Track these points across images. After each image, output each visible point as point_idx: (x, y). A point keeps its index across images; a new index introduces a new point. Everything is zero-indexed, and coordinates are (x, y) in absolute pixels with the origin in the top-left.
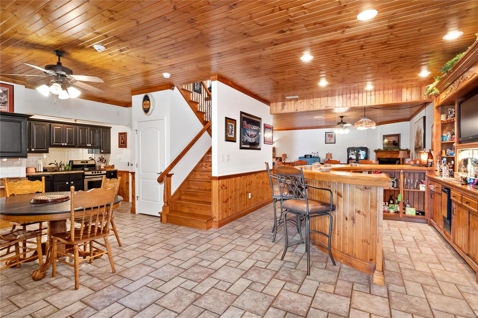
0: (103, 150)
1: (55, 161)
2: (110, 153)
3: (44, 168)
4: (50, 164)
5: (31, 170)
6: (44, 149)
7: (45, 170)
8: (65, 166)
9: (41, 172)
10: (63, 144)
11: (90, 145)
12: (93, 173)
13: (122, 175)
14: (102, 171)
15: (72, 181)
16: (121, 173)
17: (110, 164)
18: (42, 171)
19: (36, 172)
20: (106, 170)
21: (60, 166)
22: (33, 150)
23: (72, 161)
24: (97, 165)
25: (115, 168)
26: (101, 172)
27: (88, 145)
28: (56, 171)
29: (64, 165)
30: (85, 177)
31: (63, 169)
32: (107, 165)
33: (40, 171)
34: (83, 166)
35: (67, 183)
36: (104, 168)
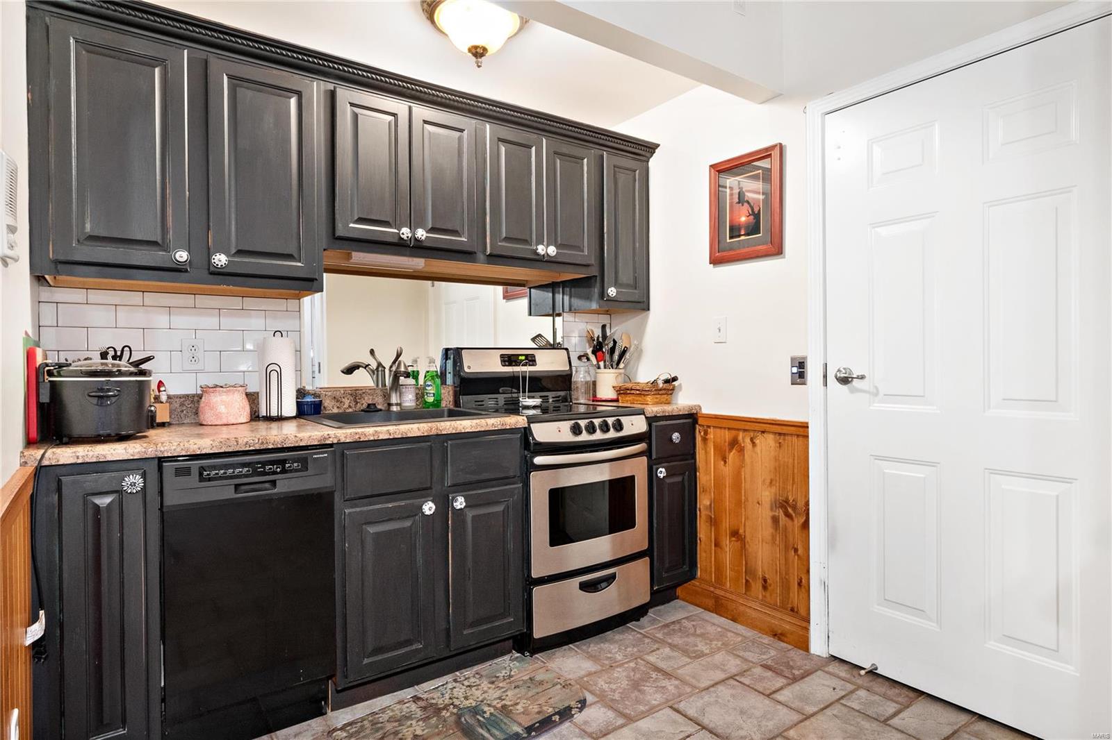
0: (616, 285)
1: (372, 352)
2: (647, 308)
3: (301, 393)
4: (349, 370)
5: (222, 409)
6: (289, 257)
7: (309, 408)
8: (421, 381)
9: (280, 419)
10: (406, 232)
11: (552, 250)
12: (576, 430)
13: (734, 443)
14: (624, 420)
15: (459, 488)
16: (727, 435)
17: (646, 372)
18: (290, 409)
19: (255, 417)
20: (642, 413)
21: (396, 384)
22: (220, 259)
23: (458, 352)
24: (581, 376)
25: (683, 401)
26: (619, 426)
27: (541, 249)
28: (370, 413)
29: (415, 375)
30: (539, 460)
31: (409, 400)
32: (628, 378)
33: (274, 413)
34: (512, 382)
35: (429, 508)
36: (612, 395)
